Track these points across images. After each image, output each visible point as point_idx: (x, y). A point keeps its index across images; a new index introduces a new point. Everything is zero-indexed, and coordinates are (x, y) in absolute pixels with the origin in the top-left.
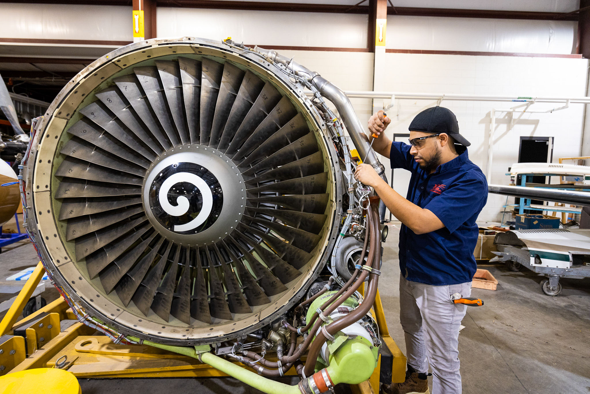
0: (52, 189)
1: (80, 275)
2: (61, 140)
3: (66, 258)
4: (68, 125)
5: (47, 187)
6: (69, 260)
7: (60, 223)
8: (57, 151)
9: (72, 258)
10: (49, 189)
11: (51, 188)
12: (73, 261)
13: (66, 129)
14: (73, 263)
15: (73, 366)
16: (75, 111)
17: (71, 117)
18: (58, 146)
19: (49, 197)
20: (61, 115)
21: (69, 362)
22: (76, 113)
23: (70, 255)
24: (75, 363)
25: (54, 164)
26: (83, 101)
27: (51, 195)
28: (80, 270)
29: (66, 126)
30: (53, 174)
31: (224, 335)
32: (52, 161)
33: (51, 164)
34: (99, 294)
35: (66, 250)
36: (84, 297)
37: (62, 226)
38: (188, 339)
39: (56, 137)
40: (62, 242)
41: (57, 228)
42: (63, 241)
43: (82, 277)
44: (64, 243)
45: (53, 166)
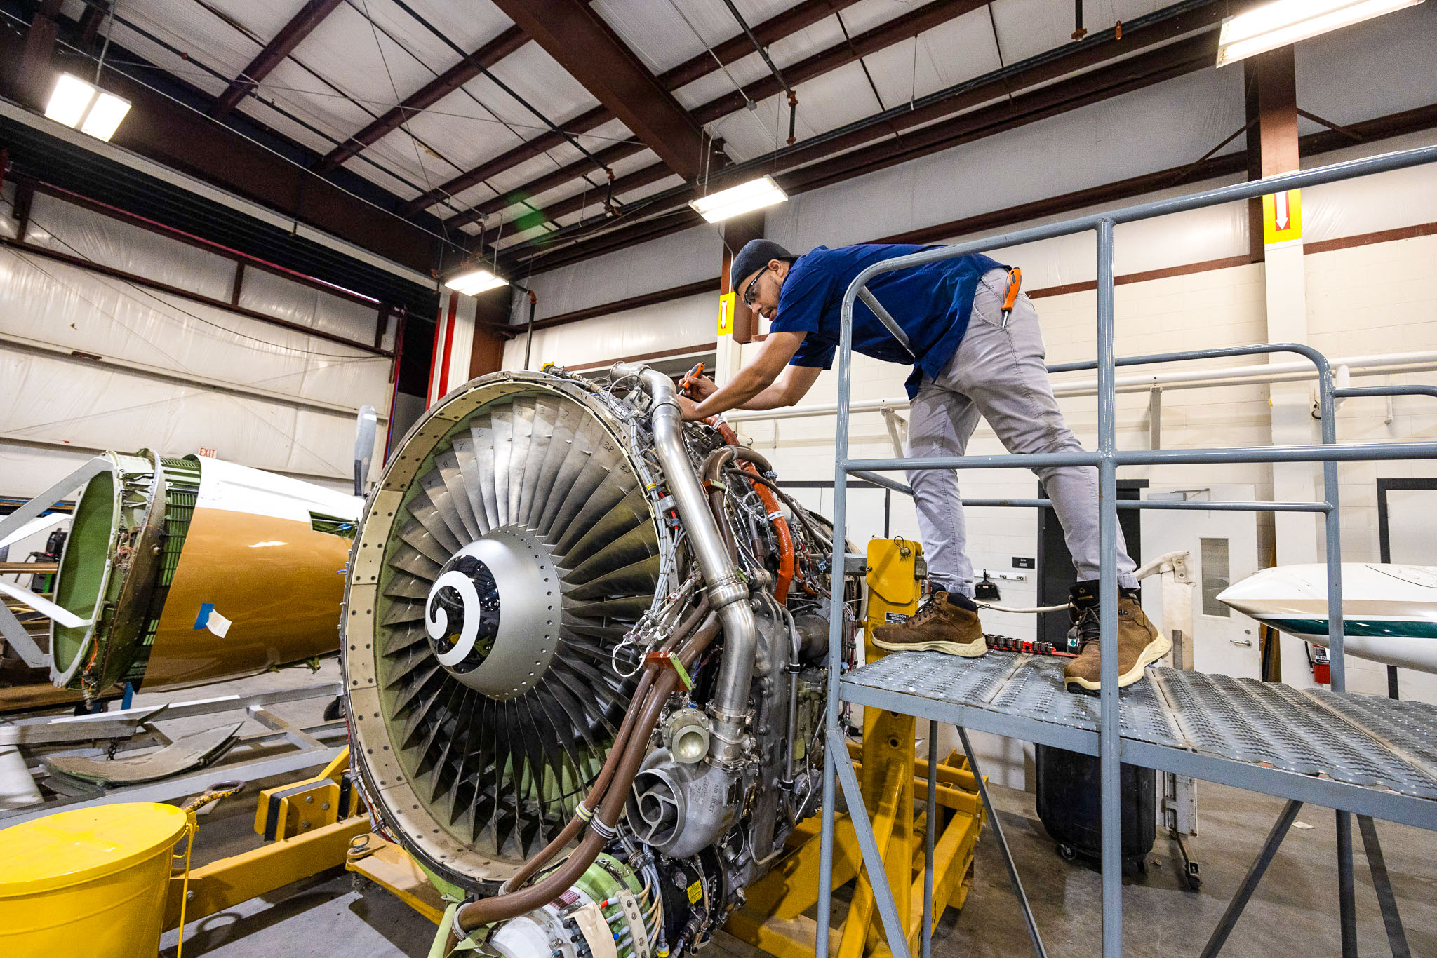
0: (381, 582)
1: (378, 709)
2: (398, 518)
3: (370, 681)
4: (406, 499)
5: (373, 578)
6: (374, 684)
7: (382, 629)
8: (393, 531)
9: (380, 683)
10: (376, 581)
11: (379, 580)
12: (380, 687)
13: (403, 504)
14: (379, 690)
15: (371, 857)
16: (413, 480)
17: (409, 488)
18: (395, 526)
19: (374, 592)
20: (391, 487)
21: (369, 849)
22: (415, 483)
23: (379, 678)
24: (376, 853)
25: (388, 548)
26: (420, 468)
27: (377, 590)
28: (383, 703)
29: (403, 500)
30: (385, 563)
31: (484, 880)
32: (384, 545)
33: (382, 550)
34: (390, 746)
35: (376, 669)
36: (362, 744)
37: (383, 635)
38: (443, 865)
39: (390, 514)
40: (375, 657)
41: (375, 636)
42: (377, 655)
43: (380, 714)
44: (378, 658)
45: (385, 551)
